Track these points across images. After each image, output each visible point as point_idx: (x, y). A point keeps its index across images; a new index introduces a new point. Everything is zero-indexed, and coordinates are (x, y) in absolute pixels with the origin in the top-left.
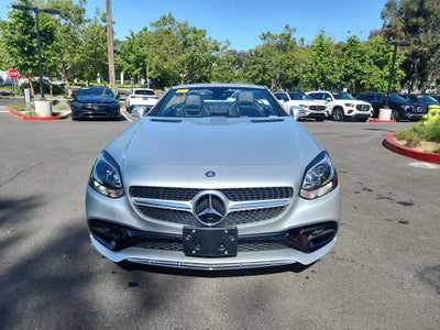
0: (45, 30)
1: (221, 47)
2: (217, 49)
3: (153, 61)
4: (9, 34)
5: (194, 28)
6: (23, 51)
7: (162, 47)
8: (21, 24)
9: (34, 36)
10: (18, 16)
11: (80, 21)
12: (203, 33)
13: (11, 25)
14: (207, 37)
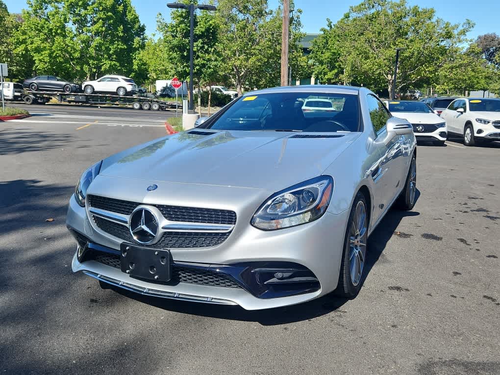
0: (208, 30)
1: (455, 32)
2: (449, 36)
3: (349, 60)
4: (171, 38)
5: (416, 8)
6: (183, 57)
7: (362, 38)
8: (183, 26)
9: (196, 38)
10: (181, 16)
11: (261, 14)
12: (430, 13)
13: (172, 26)
14: (434, 20)
